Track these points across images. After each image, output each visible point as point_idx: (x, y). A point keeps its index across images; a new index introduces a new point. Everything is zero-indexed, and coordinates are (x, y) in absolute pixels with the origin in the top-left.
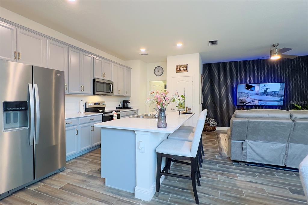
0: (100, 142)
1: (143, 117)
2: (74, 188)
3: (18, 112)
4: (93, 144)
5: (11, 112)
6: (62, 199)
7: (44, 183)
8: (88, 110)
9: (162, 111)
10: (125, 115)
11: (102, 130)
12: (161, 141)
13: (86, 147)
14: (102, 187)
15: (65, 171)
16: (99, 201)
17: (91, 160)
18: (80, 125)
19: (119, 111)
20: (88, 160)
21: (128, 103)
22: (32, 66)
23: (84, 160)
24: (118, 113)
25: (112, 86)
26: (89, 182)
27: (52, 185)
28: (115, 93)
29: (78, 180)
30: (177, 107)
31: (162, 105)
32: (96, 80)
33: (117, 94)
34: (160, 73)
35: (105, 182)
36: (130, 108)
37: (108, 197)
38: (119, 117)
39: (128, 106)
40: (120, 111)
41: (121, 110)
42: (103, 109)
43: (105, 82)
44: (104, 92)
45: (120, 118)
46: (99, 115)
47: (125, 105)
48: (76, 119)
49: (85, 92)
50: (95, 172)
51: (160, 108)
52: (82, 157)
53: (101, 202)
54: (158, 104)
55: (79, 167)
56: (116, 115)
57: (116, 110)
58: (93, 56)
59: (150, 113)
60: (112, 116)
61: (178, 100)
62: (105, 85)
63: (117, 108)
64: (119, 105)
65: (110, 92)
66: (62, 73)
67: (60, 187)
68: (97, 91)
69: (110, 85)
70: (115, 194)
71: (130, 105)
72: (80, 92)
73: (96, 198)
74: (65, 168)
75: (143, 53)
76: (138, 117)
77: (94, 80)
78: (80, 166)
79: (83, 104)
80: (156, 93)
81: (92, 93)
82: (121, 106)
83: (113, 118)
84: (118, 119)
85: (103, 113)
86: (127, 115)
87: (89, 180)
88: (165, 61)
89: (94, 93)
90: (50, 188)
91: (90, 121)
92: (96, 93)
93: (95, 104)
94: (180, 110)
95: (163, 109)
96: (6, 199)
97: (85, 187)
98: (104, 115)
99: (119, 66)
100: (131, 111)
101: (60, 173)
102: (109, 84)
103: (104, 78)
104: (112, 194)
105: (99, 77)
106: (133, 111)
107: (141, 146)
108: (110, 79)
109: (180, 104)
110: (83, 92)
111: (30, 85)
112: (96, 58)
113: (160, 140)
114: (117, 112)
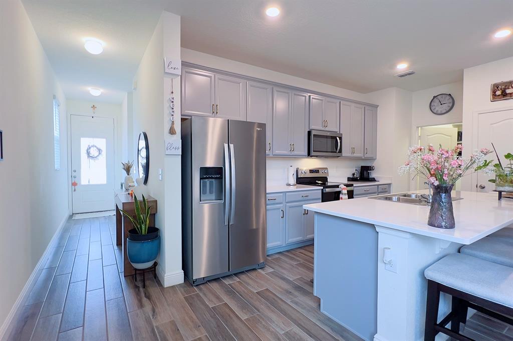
0: (312, 235)
1: (399, 200)
2: (274, 299)
3: (213, 180)
4: (307, 236)
5: (207, 180)
6: (258, 311)
7: (239, 278)
8: (301, 181)
9: (442, 190)
10: (364, 192)
11: (316, 217)
12: (441, 255)
13: (294, 238)
14: (315, 311)
15: (266, 268)
16: (307, 334)
17: (302, 261)
18: (287, 204)
19: (352, 185)
20: (298, 261)
21: (371, 170)
22: (228, 120)
23: (292, 259)
24: (350, 188)
25: (339, 141)
26: (296, 297)
27: (248, 284)
28: (344, 153)
29: (280, 287)
30: (493, 181)
31: (442, 176)
32: (313, 133)
33: (349, 155)
34: (445, 107)
35: (320, 305)
36: (373, 180)
37: (324, 333)
38: (351, 195)
39: (370, 177)
40: (354, 185)
41: (356, 184)
42: (324, 180)
43: (328, 134)
44: (327, 152)
45: (353, 198)
46: (316, 190)
47: (364, 174)
48: (282, 194)
49: (295, 153)
50: (306, 283)
51: (437, 183)
52: (289, 252)
53: (311, 336)
54: (432, 175)
55: (284, 269)
56: (345, 192)
57: (346, 182)
58: (309, 94)
59: (415, 192)
60: (339, 192)
61: (496, 165)
62: (329, 140)
63: (349, 179)
64: (354, 174)
65: (335, 152)
66: (262, 126)
67: (257, 291)
68: (314, 151)
69: (337, 140)
70: (335, 331)
71: (373, 175)
72: (289, 153)
73: (304, 328)
74: (266, 264)
75: (403, 73)
76: (386, 198)
77: (309, 133)
78: (285, 267)
79: (292, 171)
80: (427, 151)
81: (307, 154)
82: (357, 175)
83: (341, 196)
84: (348, 198)
85: (322, 188)
86: (366, 194)
87: (296, 293)
88: (459, 80)
89: (309, 155)
90: (246, 288)
91: (302, 199)
92: (313, 153)
93: (311, 171)
94: (501, 189)
95: (444, 185)
96: (201, 286)
97: (289, 302)
98: (325, 190)
99: (353, 105)
100: (376, 186)
101: (259, 270)
102: (335, 138)
103: (327, 129)
104: (331, 331)
105: (317, 126)
106: (380, 186)
107: (387, 258)
108: (337, 130)
109: (500, 175)
110: (293, 153)
111: (226, 146)
112: (314, 97)
113: (437, 252)
114: (347, 186)
